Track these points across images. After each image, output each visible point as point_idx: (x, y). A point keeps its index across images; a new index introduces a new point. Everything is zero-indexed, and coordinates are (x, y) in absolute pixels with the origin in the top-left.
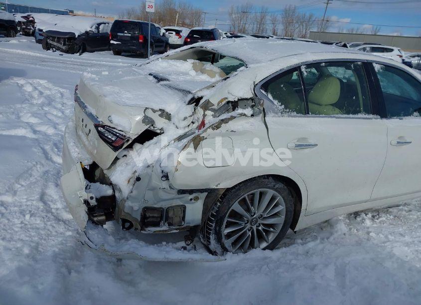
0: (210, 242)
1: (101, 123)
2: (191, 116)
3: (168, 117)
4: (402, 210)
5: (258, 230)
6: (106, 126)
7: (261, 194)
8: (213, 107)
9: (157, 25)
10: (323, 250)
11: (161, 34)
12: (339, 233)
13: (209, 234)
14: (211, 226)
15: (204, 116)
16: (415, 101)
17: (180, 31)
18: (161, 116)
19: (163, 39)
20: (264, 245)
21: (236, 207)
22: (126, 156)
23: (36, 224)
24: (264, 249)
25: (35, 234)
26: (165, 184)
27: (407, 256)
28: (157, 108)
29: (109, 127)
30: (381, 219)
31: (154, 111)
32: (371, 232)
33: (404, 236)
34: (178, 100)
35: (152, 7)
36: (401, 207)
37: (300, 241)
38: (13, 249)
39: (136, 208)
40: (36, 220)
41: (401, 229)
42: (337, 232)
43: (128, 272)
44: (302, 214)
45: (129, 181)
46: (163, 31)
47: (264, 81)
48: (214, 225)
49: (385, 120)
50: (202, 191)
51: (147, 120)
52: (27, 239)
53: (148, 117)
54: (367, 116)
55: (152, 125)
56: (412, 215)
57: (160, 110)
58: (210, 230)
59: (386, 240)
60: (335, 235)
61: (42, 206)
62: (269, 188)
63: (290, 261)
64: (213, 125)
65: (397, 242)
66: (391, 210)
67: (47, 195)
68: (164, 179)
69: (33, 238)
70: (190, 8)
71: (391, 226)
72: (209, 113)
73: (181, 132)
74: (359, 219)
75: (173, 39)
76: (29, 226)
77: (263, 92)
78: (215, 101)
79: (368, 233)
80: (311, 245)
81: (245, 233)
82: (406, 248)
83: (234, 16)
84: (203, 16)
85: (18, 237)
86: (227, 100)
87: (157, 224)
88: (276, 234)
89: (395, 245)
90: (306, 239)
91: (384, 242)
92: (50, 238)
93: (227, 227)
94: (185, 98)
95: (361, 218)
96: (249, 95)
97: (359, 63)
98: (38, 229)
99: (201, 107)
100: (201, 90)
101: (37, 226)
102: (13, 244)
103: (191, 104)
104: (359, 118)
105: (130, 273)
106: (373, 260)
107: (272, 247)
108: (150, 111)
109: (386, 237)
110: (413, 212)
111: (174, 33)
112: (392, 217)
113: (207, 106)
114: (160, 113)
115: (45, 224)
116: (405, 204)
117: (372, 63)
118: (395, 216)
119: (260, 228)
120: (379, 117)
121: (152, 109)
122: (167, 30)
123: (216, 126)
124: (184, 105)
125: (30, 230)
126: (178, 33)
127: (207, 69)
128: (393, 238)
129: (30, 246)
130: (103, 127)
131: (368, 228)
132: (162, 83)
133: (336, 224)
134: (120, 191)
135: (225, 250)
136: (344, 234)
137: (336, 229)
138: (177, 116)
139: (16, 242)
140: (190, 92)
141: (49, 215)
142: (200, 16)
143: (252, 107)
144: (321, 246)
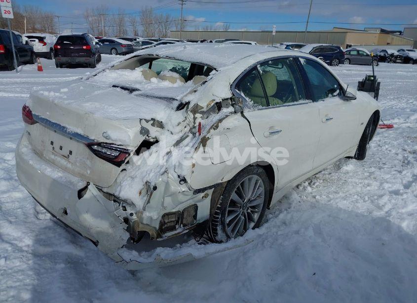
0: (217, 234)
1: (96, 141)
2: (184, 121)
3: (161, 125)
4: (324, 174)
5: (248, 213)
6: (102, 143)
7: (250, 180)
8: (202, 110)
9: (17, 33)
10: (292, 218)
11: (24, 43)
12: (295, 202)
13: (216, 226)
14: (218, 218)
15: (195, 118)
16: (316, 85)
17: (44, 38)
18: (153, 125)
19: (27, 47)
20: (252, 225)
21: (234, 196)
22: (125, 170)
23: (16, 266)
24: (253, 228)
25: (23, 276)
26: (183, 188)
27: (349, 208)
28: (149, 118)
29: (106, 143)
30: (316, 185)
31: (147, 121)
32: (316, 196)
33: (339, 193)
34: (164, 107)
35: (9, 12)
36: (323, 172)
37: (271, 216)
38: (10, 299)
39: (155, 217)
40: (13, 263)
41: (333, 189)
42: (293, 201)
43: (148, 283)
44: (274, 192)
45: (140, 193)
46: (24, 39)
47: (236, 82)
48: (220, 217)
49: (315, 103)
50: (210, 188)
51: (144, 131)
52: (18, 284)
53: (144, 128)
54: (304, 102)
55: (148, 136)
56: (334, 176)
57: (152, 119)
58: (217, 222)
59: (329, 199)
60: (293, 205)
61: (10, 247)
62: (254, 174)
63: (277, 233)
64: (213, 125)
65: (337, 198)
66: (317, 176)
67: (4, 235)
68: (182, 182)
69: (25, 281)
70: (38, 12)
71: (325, 188)
72: (198, 115)
73: (177, 137)
74: (301, 188)
75: (38, 47)
76: (10, 271)
77: (238, 91)
78: (204, 104)
79: (314, 197)
80: (281, 216)
81: (240, 218)
82: (345, 201)
83: (90, 19)
84: (56, 20)
85: (5, 285)
86: (215, 102)
87: (173, 228)
88: (260, 213)
89: (337, 201)
90: (275, 213)
91: (329, 201)
92: (41, 276)
93: (228, 215)
94: (171, 105)
95: (302, 187)
96: (229, 95)
97: (291, 59)
98: (23, 271)
99: (191, 111)
100: (186, 96)
101: (19, 268)
102: (5, 294)
103: (180, 110)
104: (301, 104)
105: (150, 283)
106: (329, 216)
107: (257, 225)
108: (143, 121)
109: (328, 197)
110: (333, 174)
111: (37, 40)
112: (321, 181)
113: (196, 110)
114: (152, 122)
115: (27, 264)
116: (324, 170)
117: (298, 58)
118: (324, 180)
119: (249, 211)
120: (312, 101)
121: (145, 120)
122: (29, 37)
123: (216, 127)
124: (173, 112)
125: (14, 274)
126: (41, 40)
127: (167, 75)
128: (332, 196)
129: (27, 290)
130: (99, 144)
131: (311, 193)
132: (135, 93)
133: (291, 195)
134: (132, 204)
135: (228, 238)
136: (299, 202)
137: (292, 200)
138: (170, 123)
139: (6, 291)
140: (174, 99)
141: (25, 254)
142: (52, 20)
143: (233, 105)
144: (289, 216)
